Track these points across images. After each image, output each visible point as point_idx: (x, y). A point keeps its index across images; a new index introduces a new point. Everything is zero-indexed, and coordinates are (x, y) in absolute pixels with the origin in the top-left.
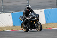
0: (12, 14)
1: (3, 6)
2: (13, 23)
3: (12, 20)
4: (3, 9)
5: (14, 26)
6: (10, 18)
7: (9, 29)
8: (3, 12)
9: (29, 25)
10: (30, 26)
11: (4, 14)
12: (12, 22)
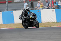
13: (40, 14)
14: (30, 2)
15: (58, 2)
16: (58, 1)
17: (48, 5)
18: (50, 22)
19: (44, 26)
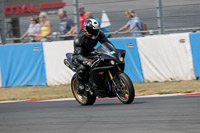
0: (190, 36)
1: (160, 7)
2: (195, 69)
3: (190, 59)
4: (161, 18)
5: (198, 78)
6: (186, 52)
7: (179, 90)
8: (159, 30)
9: (94, 84)
10: (98, 88)
11: (163, 36)
12: (191, 66)
14: (9, 20)
15: (100, 18)
17: (68, 28)
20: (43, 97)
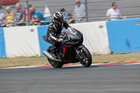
13: (3, 38)
16: (44, 7)
18: (25, 56)
19: (12, 65)
20: (4, 66)
